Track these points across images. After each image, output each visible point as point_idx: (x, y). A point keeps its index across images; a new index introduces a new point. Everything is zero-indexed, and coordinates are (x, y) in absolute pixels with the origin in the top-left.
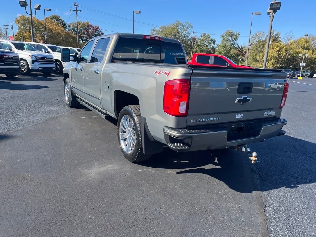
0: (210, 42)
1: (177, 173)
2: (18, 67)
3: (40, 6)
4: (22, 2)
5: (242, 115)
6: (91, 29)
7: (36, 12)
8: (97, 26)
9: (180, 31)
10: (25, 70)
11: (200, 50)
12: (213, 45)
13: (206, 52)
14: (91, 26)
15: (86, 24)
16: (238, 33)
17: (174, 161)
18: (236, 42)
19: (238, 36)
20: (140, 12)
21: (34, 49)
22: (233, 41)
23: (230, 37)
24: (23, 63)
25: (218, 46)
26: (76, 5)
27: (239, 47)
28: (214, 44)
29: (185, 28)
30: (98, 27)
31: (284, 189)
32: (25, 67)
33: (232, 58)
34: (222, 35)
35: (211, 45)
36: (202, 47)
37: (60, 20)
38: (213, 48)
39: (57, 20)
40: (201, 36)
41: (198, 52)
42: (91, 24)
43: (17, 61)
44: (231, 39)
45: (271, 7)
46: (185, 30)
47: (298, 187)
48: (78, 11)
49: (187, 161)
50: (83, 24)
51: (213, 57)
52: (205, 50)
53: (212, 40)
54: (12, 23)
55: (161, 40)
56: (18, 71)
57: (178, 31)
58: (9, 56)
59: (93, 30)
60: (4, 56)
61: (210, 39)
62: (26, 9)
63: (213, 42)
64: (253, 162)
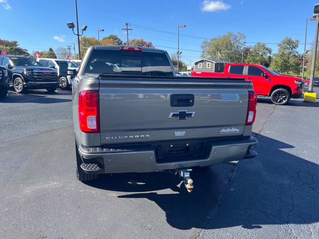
0: (265, 51)
1: (119, 197)
2: (56, 82)
3: (86, 27)
4: (70, 24)
5: (184, 132)
6: (144, 45)
7: (83, 32)
8: (150, 42)
9: (232, 42)
10: (65, 85)
11: (254, 61)
12: (268, 55)
13: (260, 62)
14: (145, 43)
15: (140, 41)
16: (298, 41)
17: (129, 183)
18: (295, 49)
19: (298, 44)
20: (185, 26)
21: (75, 66)
22: (292, 49)
23: (288, 45)
24: (64, 79)
25: (274, 55)
26: (127, 24)
27: (300, 56)
28: (270, 53)
29: (238, 39)
30: (151, 44)
31: (239, 228)
32: (65, 83)
33: (292, 67)
34: (279, 43)
35: (267, 55)
36: (255, 57)
37: (117, 39)
38: (270, 58)
39: (114, 40)
40: (255, 46)
41: (252, 62)
42: (144, 41)
43: (55, 77)
44: (290, 47)
45: (316, 10)
46: (237, 41)
47: (260, 227)
48: (129, 29)
49: (144, 184)
50: (137, 41)
51: (247, 67)
52: (259, 60)
53: (267, 49)
54: (74, 44)
55: (142, 51)
56: (57, 86)
57: (230, 41)
58: (47, 73)
59: (146, 46)
60: (42, 73)
61: (266, 48)
62: (73, 30)
63: (270, 51)
64: (189, 191)
